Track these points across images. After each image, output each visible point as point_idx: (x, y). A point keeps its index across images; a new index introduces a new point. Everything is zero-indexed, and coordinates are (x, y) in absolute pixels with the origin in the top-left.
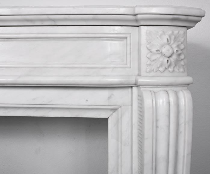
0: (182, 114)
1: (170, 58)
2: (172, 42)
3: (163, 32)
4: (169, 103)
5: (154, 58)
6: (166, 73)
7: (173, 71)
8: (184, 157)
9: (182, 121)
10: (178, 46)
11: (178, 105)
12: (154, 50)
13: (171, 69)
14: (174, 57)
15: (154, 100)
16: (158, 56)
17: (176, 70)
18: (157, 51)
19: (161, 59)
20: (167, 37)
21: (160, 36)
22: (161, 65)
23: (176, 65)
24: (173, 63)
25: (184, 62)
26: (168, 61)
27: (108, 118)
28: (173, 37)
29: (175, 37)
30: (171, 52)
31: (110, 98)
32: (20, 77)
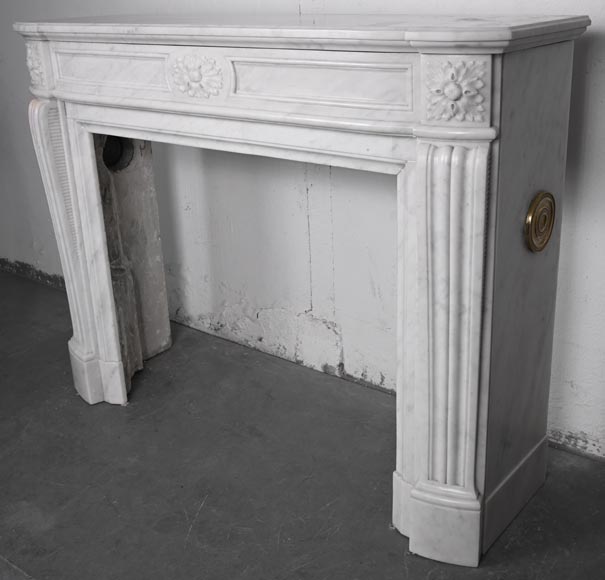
0: (469, 181)
1: (458, 102)
2: (460, 79)
3: (449, 63)
4: (449, 164)
5: (434, 100)
6: (453, 122)
7: (464, 119)
8: (471, 237)
9: (468, 190)
10: (471, 84)
11: (463, 168)
12: (434, 90)
13: (459, 117)
14: (464, 100)
15: (430, 157)
16: (439, 98)
17: (469, 118)
18: (438, 91)
19: (444, 103)
20: (452, 71)
21: (445, 71)
22: (445, 111)
23: (467, 112)
24: (462, 110)
25: (483, 107)
26: (453, 106)
27: (396, 176)
28: (463, 71)
29: (468, 70)
30: (456, 93)
31: (394, 148)
32: (289, 114)
